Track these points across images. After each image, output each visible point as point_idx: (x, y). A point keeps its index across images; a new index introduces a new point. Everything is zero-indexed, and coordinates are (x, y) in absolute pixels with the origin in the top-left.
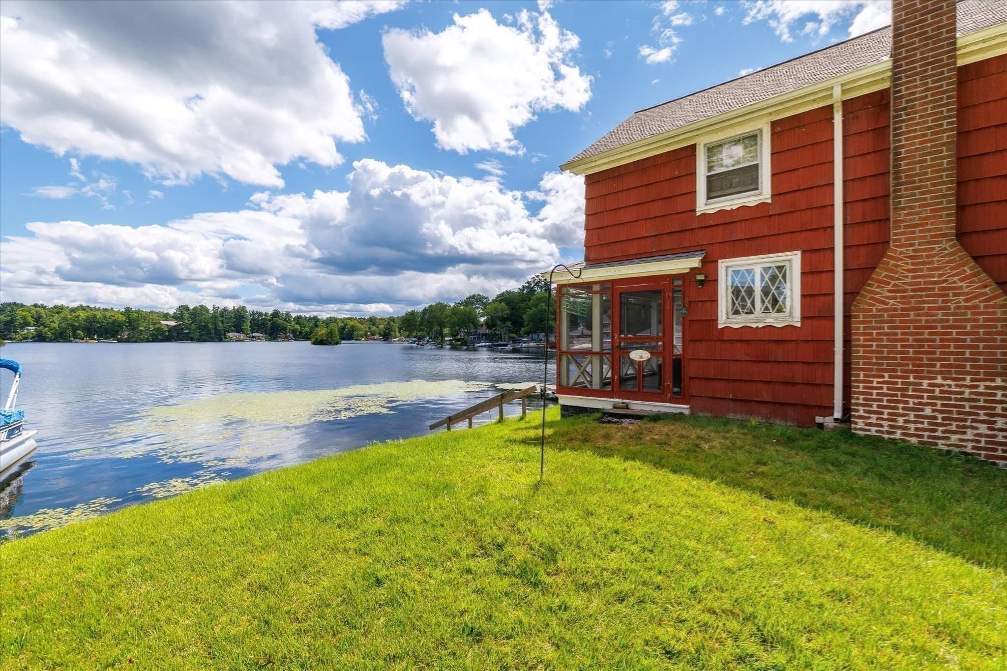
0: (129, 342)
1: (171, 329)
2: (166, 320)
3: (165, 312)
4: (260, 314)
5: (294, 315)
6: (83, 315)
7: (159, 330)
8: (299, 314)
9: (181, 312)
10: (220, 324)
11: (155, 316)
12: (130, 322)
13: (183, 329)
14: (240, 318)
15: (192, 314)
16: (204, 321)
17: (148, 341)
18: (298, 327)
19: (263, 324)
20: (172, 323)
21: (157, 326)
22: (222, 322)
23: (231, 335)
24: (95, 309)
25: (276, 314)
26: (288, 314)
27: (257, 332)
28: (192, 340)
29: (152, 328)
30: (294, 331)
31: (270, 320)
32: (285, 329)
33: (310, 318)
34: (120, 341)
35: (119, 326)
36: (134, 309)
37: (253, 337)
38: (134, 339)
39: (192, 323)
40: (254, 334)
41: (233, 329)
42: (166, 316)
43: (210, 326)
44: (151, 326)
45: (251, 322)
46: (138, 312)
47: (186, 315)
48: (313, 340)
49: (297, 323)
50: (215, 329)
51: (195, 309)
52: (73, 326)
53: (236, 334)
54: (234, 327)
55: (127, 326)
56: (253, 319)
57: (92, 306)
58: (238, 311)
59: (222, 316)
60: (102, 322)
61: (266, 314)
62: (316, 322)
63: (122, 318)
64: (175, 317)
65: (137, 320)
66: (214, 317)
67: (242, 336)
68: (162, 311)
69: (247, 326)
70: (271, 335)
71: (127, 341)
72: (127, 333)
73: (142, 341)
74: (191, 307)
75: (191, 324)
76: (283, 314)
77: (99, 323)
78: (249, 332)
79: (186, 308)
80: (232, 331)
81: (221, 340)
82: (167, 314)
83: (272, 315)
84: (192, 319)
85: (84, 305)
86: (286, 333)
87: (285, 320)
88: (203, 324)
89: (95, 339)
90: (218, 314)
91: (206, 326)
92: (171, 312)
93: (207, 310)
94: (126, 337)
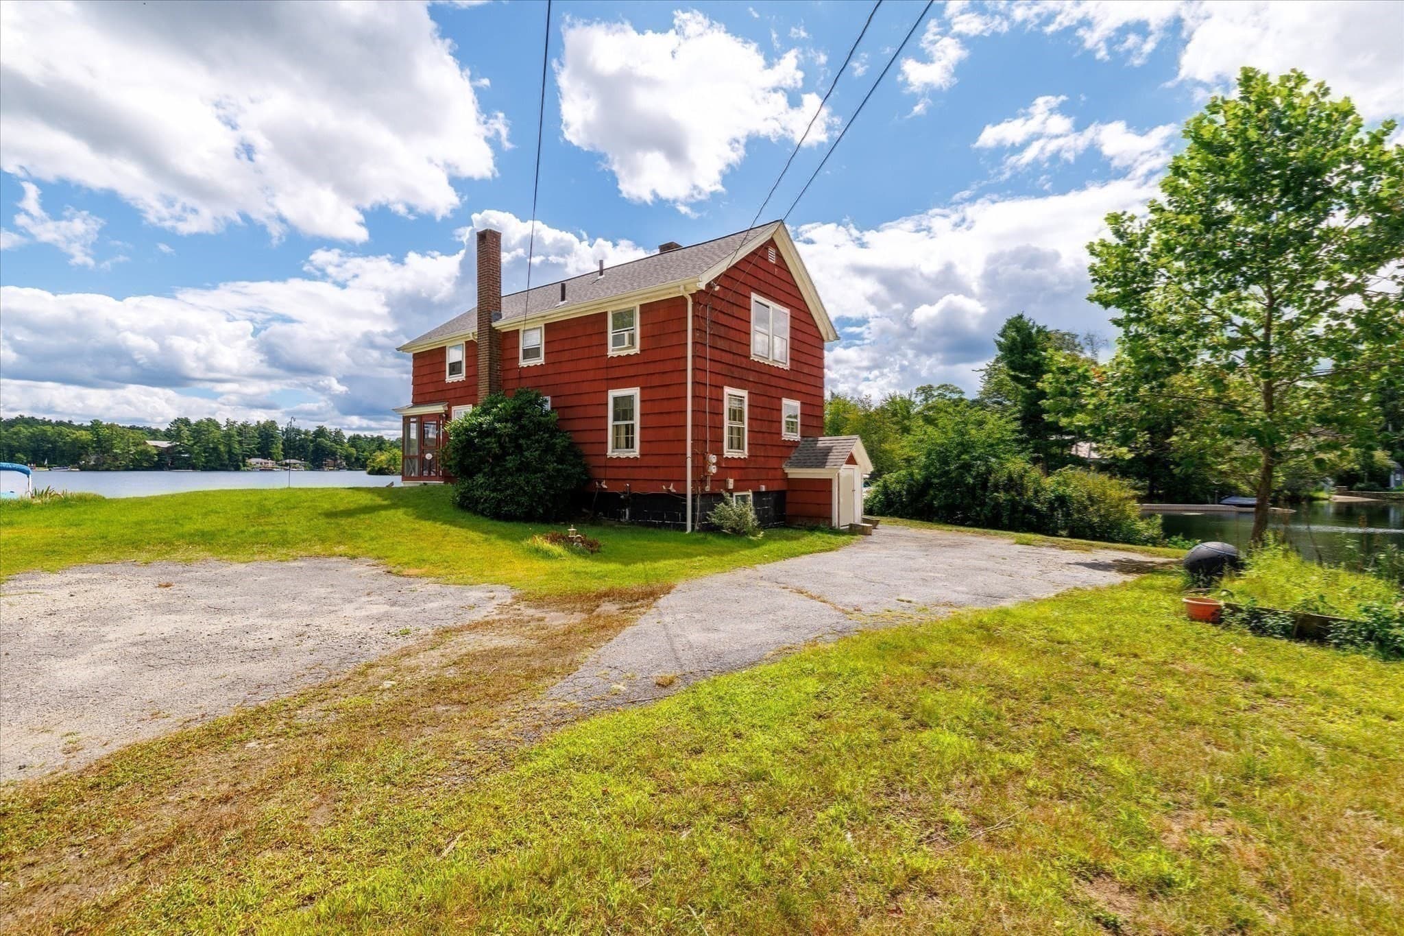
0: (97, 470)
1: (162, 453)
2: (155, 439)
3: (154, 428)
4: (298, 432)
5: (348, 434)
6: (25, 431)
7: (145, 453)
8: (357, 433)
9: (178, 427)
10: (237, 446)
11: (138, 434)
12: (99, 441)
13: (180, 452)
14: (267, 439)
15: (195, 431)
16: (213, 442)
17: (127, 469)
18: (353, 451)
19: (302, 446)
20: (165, 444)
21: (140, 448)
22: (240, 443)
23: (253, 461)
24: (44, 423)
25: (321, 432)
26: (338, 433)
27: (294, 458)
28: (194, 468)
29: (133, 449)
30: (347, 458)
31: (312, 441)
32: (334, 454)
33: (373, 439)
34: (83, 469)
35: (83, 448)
36: (105, 423)
37: (287, 465)
38: (105, 466)
39: (195, 444)
40: (288, 461)
41: (256, 452)
42: (154, 434)
43: (222, 448)
44: (132, 448)
45: (283, 444)
46: (111, 427)
47: (185, 432)
48: (369, 469)
49: (352, 446)
50: (230, 452)
51: (199, 423)
52: (9, 446)
53: (260, 460)
54: (258, 449)
55: (93, 448)
56: (288, 440)
57: (39, 417)
58: (264, 427)
59: (240, 434)
60: (56, 441)
61: (306, 433)
62: (380, 445)
63: (86, 436)
64: (167, 435)
65: (109, 439)
66: (228, 436)
67: (270, 463)
68: (148, 425)
69: (278, 448)
70: (313, 462)
71: (95, 468)
72: (93, 457)
73: (118, 469)
74: (193, 420)
75: (192, 446)
76: (331, 433)
77: (49, 442)
78: (282, 457)
79: (186, 422)
80: (256, 456)
81: (237, 469)
82: (157, 431)
83: (314, 433)
84: (195, 438)
85: (26, 415)
86: (335, 460)
87: (335, 441)
88: (211, 445)
89: (44, 466)
90: (234, 432)
91: (215, 449)
92: (163, 429)
93: (218, 426)
94: (92, 463)
